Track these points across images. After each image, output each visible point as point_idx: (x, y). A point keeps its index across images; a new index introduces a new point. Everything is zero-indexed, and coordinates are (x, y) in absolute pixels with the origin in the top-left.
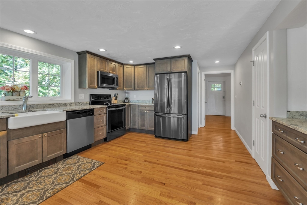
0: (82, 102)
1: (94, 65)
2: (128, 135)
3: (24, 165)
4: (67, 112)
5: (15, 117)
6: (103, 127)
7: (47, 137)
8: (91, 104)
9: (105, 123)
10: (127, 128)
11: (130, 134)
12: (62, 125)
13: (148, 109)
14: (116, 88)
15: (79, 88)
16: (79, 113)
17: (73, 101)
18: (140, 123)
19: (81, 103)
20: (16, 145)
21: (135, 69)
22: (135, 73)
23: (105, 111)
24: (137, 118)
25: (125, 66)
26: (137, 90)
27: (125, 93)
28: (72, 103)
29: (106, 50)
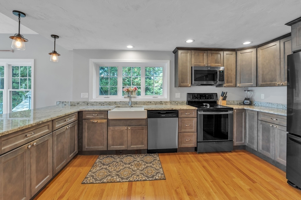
0: (178, 102)
1: (187, 60)
2: (235, 155)
3: (116, 147)
4: (148, 111)
5: (111, 111)
6: (192, 134)
7: (130, 130)
8: (187, 104)
9: (194, 129)
10: (236, 143)
11: (240, 155)
12: (144, 123)
13: (277, 122)
14: (222, 85)
15: (175, 87)
16: (159, 113)
17: (168, 100)
18: (261, 143)
19: (176, 103)
20: (112, 131)
21: (258, 53)
22: (259, 59)
23: (194, 114)
24: (255, 132)
25: (239, 53)
26: (262, 86)
27: (245, 91)
28: (167, 102)
29: (194, 40)
